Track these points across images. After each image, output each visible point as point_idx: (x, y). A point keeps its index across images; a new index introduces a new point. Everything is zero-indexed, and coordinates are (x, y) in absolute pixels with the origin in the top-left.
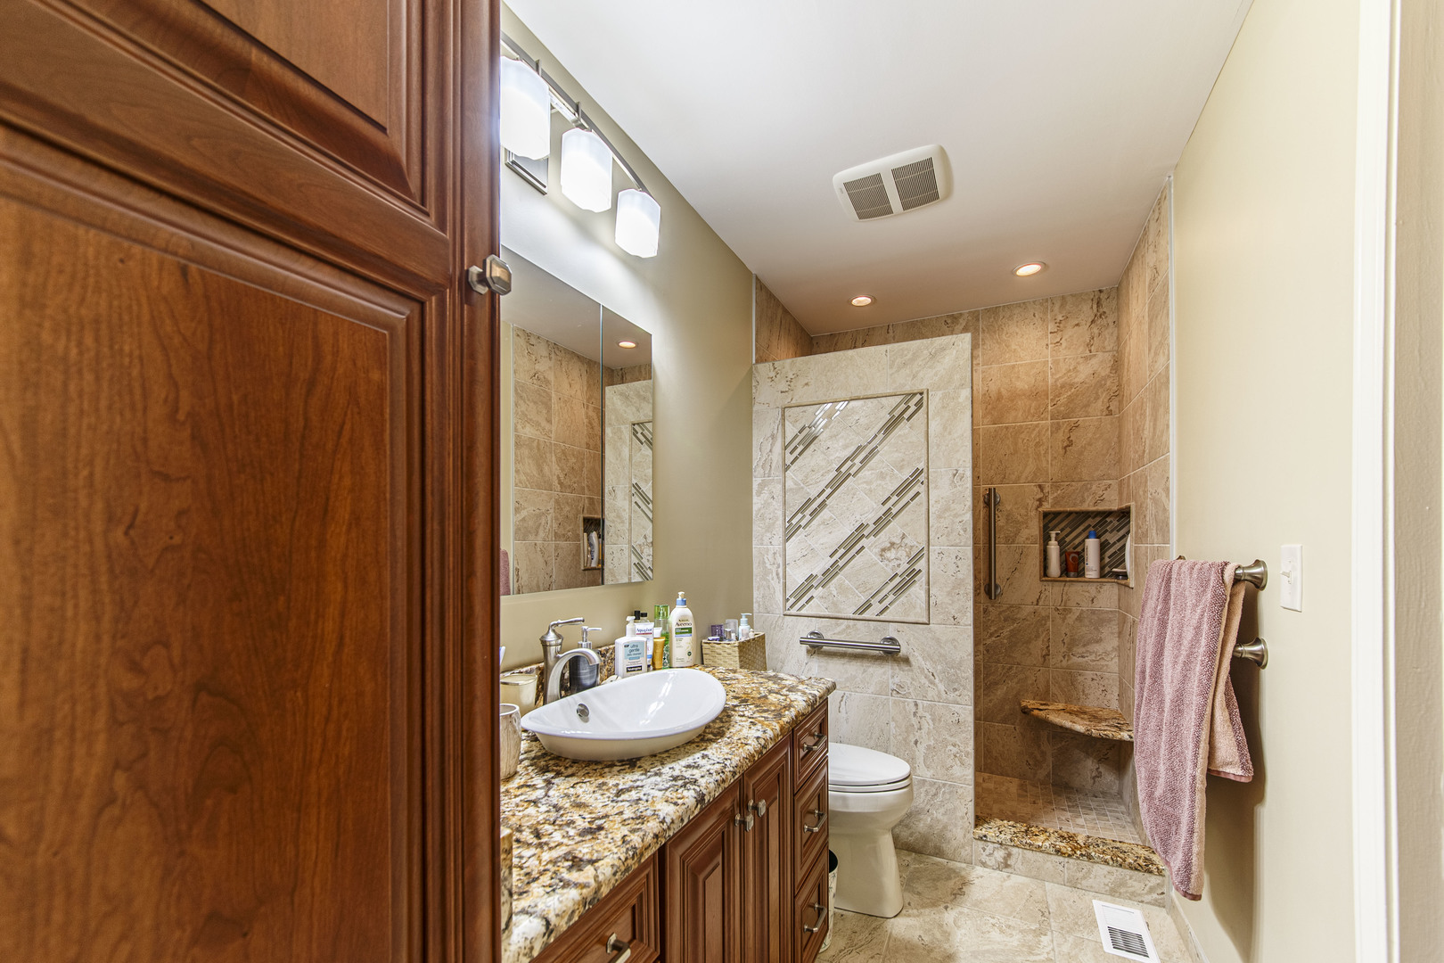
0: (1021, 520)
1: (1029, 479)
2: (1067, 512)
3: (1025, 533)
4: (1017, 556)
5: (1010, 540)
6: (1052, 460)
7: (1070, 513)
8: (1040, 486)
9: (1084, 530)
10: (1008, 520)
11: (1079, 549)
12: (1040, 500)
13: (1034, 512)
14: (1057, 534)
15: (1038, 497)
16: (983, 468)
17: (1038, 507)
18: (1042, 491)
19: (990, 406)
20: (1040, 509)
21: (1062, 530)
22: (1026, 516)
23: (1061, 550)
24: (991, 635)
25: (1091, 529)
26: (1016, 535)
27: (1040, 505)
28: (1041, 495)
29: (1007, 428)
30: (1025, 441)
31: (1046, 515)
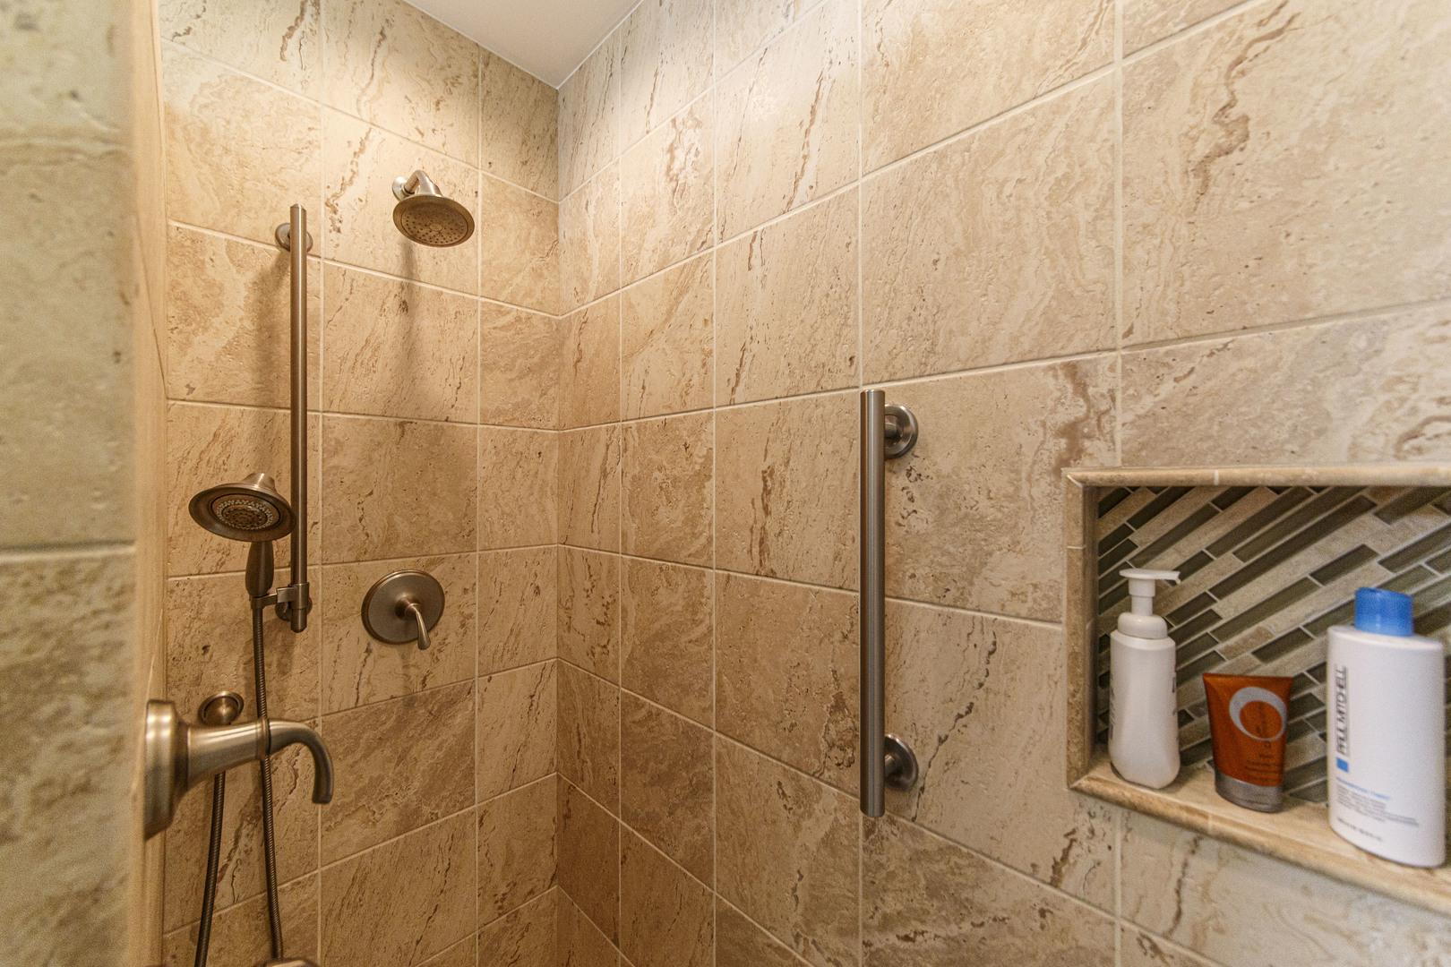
0: (992, 513)
1: (1026, 344)
2: (1207, 487)
3: (1006, 571)
4: (976, 660)
5: (951, 592)
6: (1130, 245)
7: (1233, 494)
8: (1072, 371)
9: (1326, 574)
10: (943, 512)
11: (1291, 664)
12: (1071, 432)
13: (1043, 486)
14: (1159, 587)
15: (1063, 417)
16: (866, 323)
17: (1064, 462)
18: (1081, 388)
19: (888, 98)
20: (1072, 473)
21: (1187, 569)
22: (1010, 498)
23: (1181, 656)
24: (886, 923)
25: (1372, 575)
26: (973, 572)
27: (1074, 454)
28: (1078, 410)
29: (941, 157)
30: (1008, 190)
31: (1103, 499)
